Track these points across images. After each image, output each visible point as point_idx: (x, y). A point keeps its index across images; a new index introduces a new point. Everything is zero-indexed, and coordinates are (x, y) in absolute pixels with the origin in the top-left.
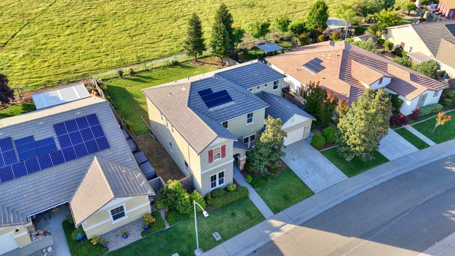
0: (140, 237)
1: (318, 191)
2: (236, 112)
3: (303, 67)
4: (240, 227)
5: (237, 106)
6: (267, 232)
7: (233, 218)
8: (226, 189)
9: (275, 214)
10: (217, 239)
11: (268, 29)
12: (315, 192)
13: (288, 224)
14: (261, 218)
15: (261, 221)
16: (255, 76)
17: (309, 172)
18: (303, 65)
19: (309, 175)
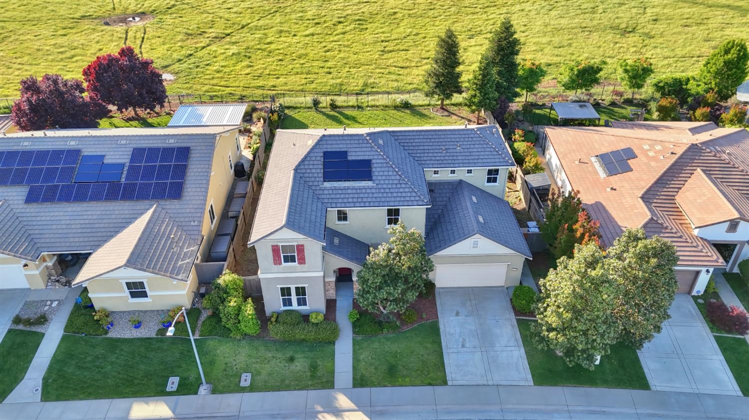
0: (154, 335)
1: (455, 383)
2: (365, 200)
3: (594, 159)
4: (287, 382)
5: (373, 191)
6: (319, 408)
7: (287, 365)
8: (306, 318)
9: (355, 386)
10: (243, 384)
11: (598, 76)
12: (450, 383)
13: (361, 413)
14: (328, 383)
15: (324, 388)
16: (454, 151)
17: (467, 345)
18: (597, 156)
19: (465, 349)
